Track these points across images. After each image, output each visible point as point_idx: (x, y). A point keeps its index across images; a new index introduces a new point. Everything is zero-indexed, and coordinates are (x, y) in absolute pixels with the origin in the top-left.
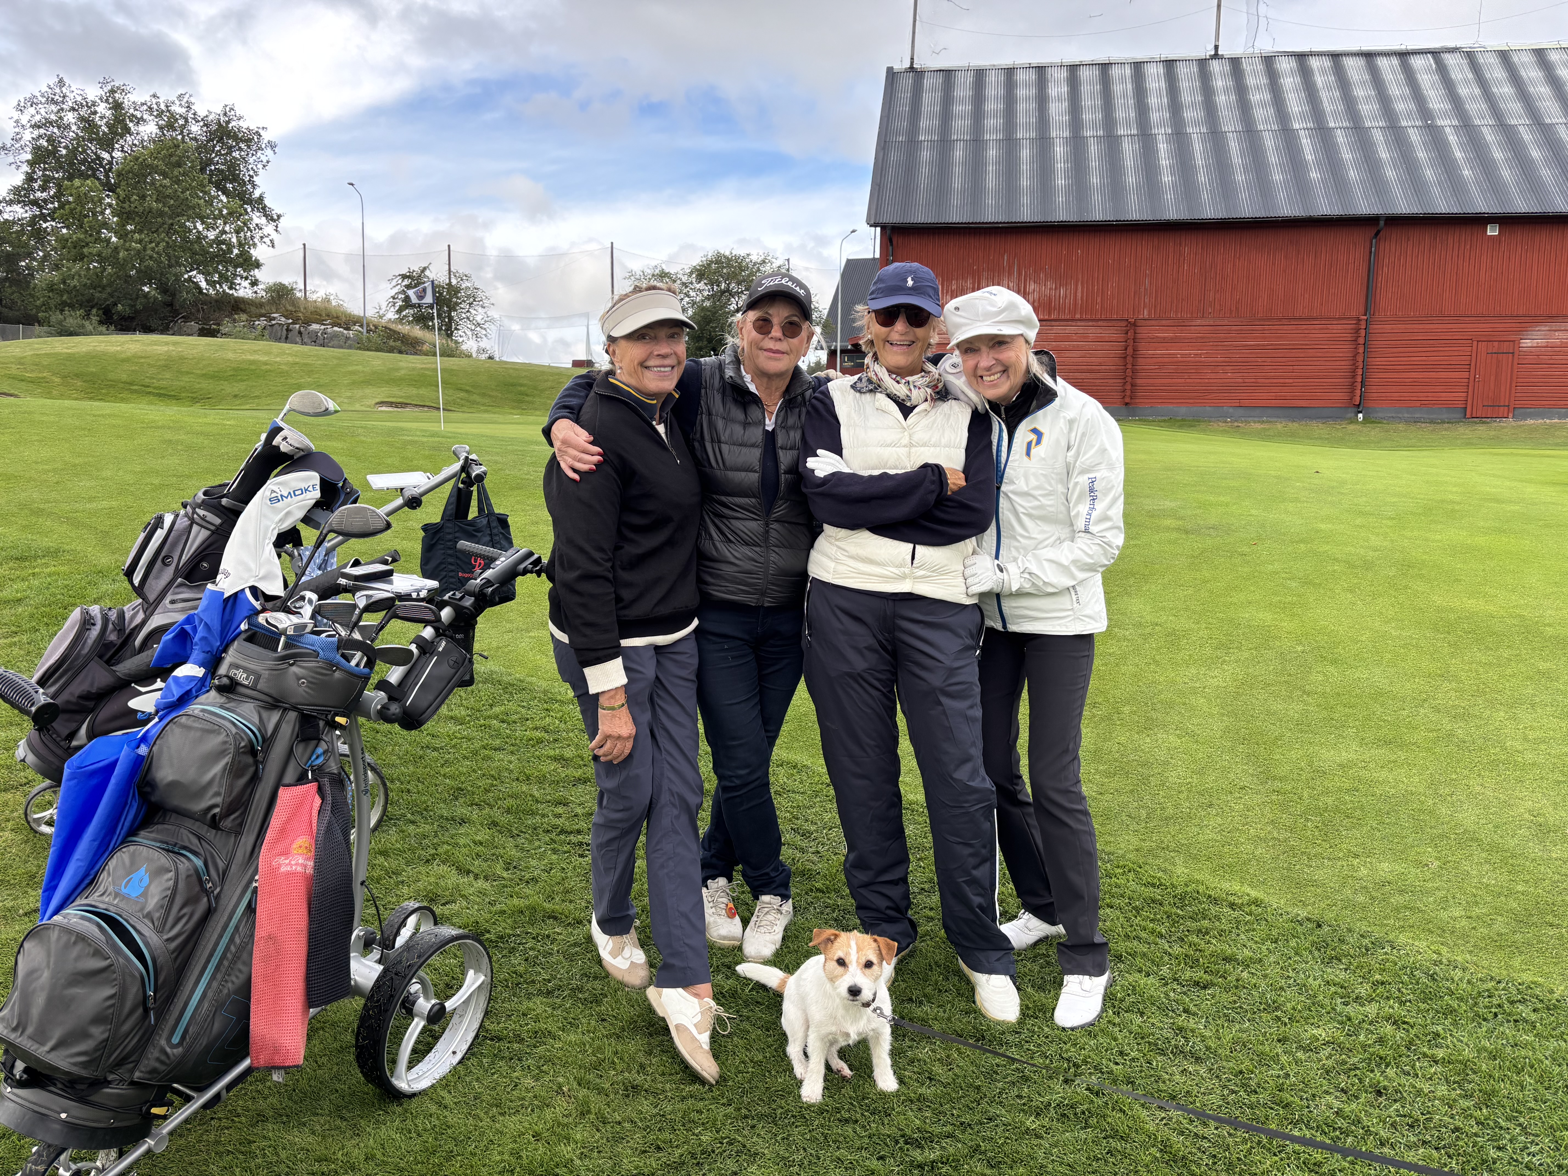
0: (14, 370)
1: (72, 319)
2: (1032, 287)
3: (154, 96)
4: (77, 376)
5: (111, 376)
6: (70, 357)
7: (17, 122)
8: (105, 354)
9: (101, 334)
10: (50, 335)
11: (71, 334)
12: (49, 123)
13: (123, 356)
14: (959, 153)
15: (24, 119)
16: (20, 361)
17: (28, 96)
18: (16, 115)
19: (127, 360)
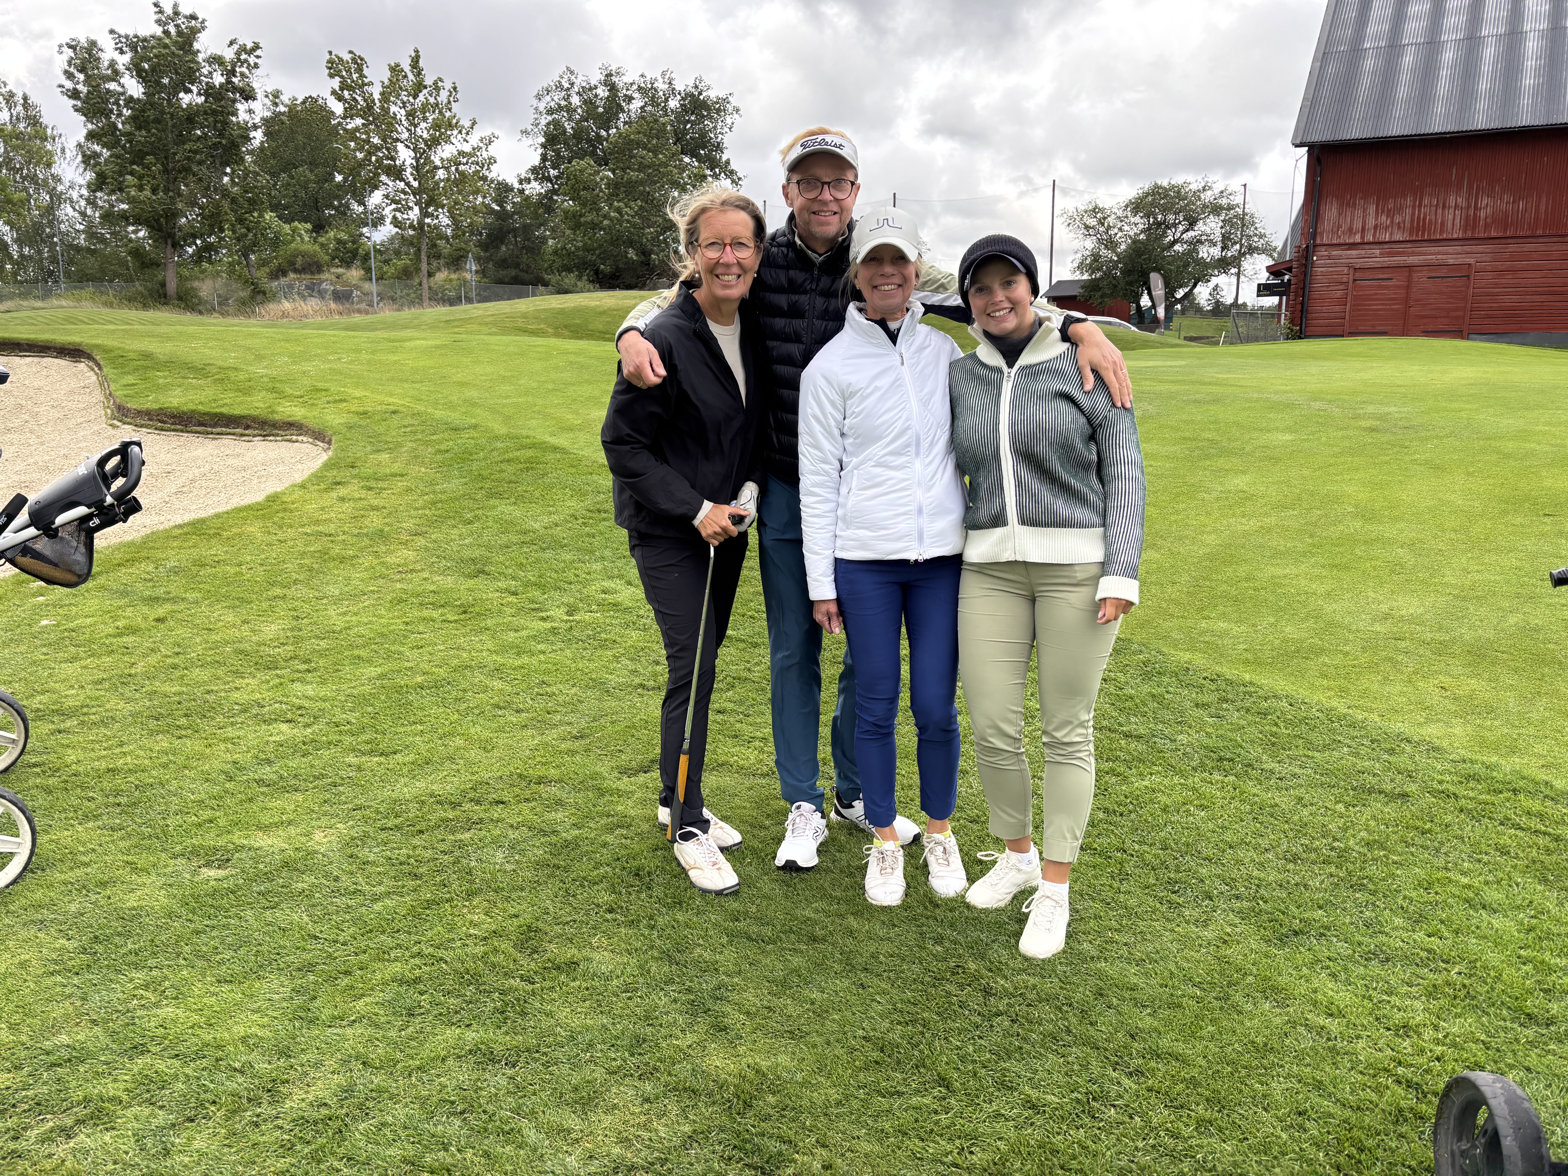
0: (520, 323)
1: (570, 279)
2: (1485, 202)
3: (642, 76)
4: (566, 327)
5: (591, 327)
6: (561, 312)
7: (536, 109)
8: (587, 307)
9: (589, 291)
10: (552, 294)
11: (566, 292)
12: (560, 108)
13: (601, 309)
14: (1408, 59)
15: (542, 106)
16: (525, 316)
17: (546, 85)
18: (535, 102)
19: (603, 313)
